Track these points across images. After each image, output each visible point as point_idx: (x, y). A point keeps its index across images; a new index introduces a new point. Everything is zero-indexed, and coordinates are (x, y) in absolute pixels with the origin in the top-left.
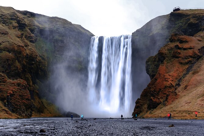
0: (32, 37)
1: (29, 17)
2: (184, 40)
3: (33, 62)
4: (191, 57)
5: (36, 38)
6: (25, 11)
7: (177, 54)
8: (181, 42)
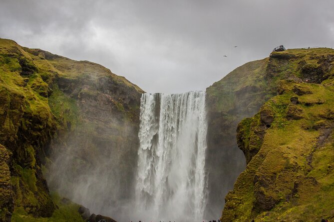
0: (43, 87)
1: (42, 59)
2: (305, 90)
3: (41, 127)
4: (322, 117)
5: (51, 89)
6: (36, 49)
7: (297, 112)
8: (300, 93)
